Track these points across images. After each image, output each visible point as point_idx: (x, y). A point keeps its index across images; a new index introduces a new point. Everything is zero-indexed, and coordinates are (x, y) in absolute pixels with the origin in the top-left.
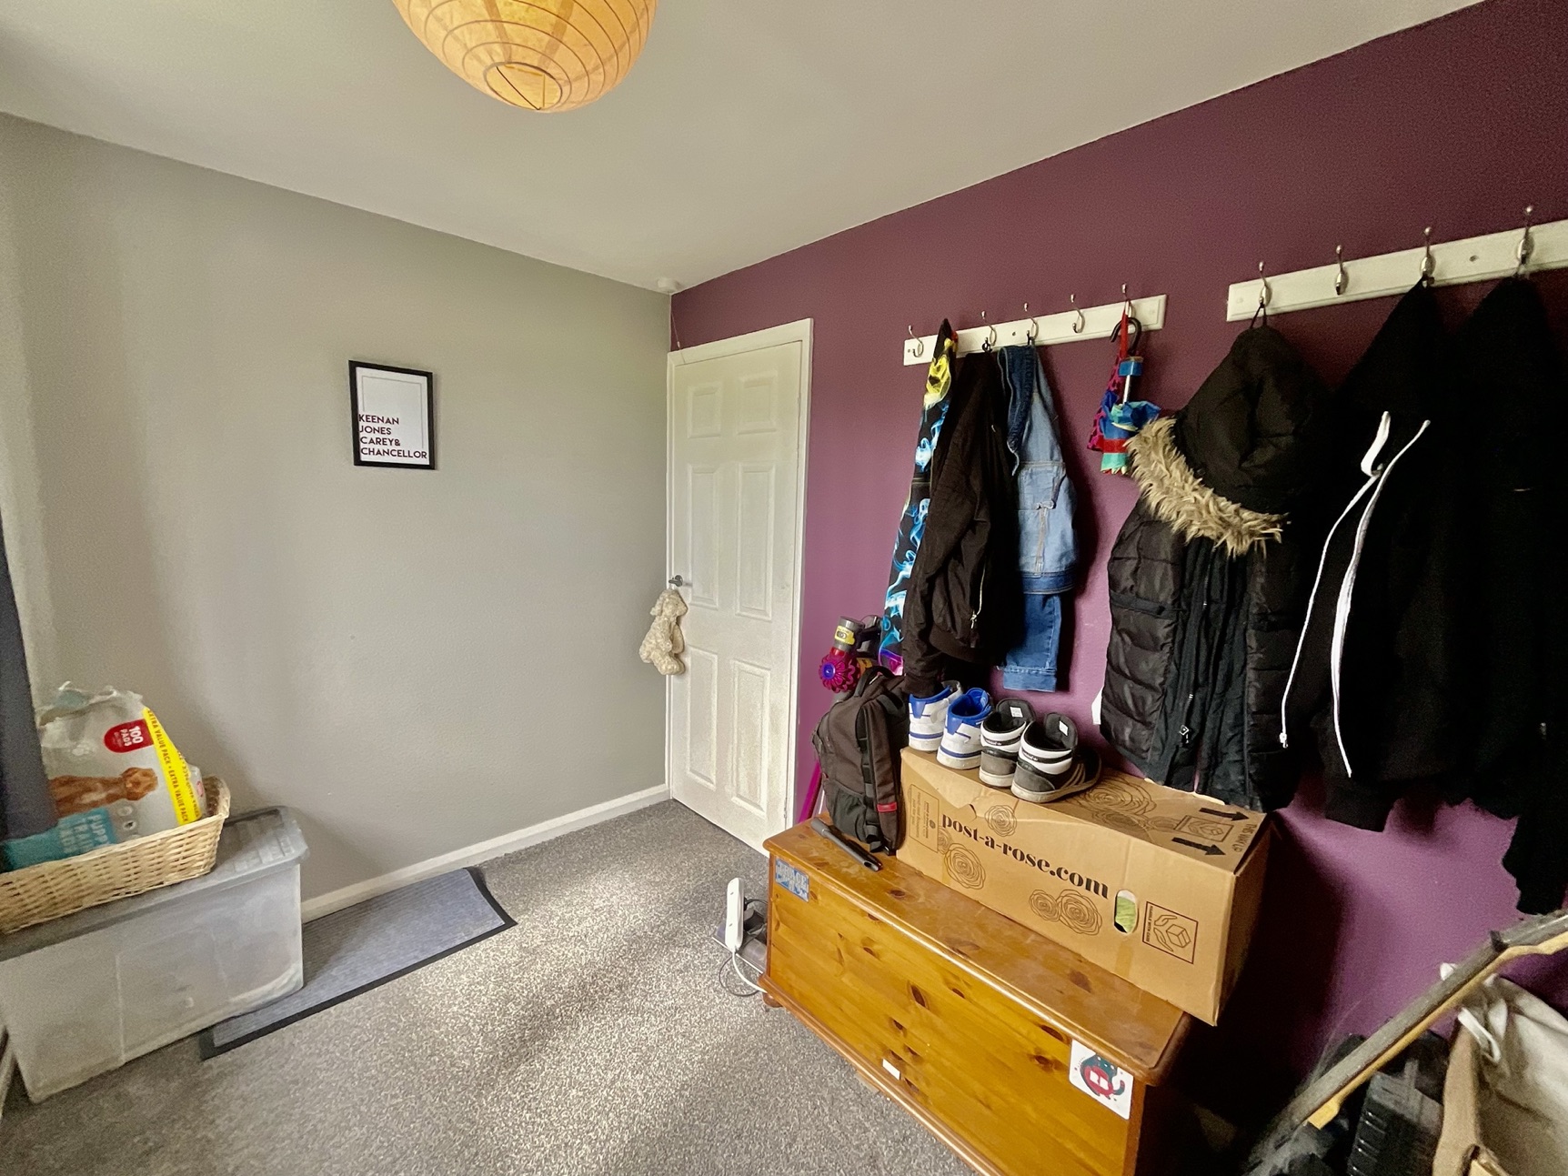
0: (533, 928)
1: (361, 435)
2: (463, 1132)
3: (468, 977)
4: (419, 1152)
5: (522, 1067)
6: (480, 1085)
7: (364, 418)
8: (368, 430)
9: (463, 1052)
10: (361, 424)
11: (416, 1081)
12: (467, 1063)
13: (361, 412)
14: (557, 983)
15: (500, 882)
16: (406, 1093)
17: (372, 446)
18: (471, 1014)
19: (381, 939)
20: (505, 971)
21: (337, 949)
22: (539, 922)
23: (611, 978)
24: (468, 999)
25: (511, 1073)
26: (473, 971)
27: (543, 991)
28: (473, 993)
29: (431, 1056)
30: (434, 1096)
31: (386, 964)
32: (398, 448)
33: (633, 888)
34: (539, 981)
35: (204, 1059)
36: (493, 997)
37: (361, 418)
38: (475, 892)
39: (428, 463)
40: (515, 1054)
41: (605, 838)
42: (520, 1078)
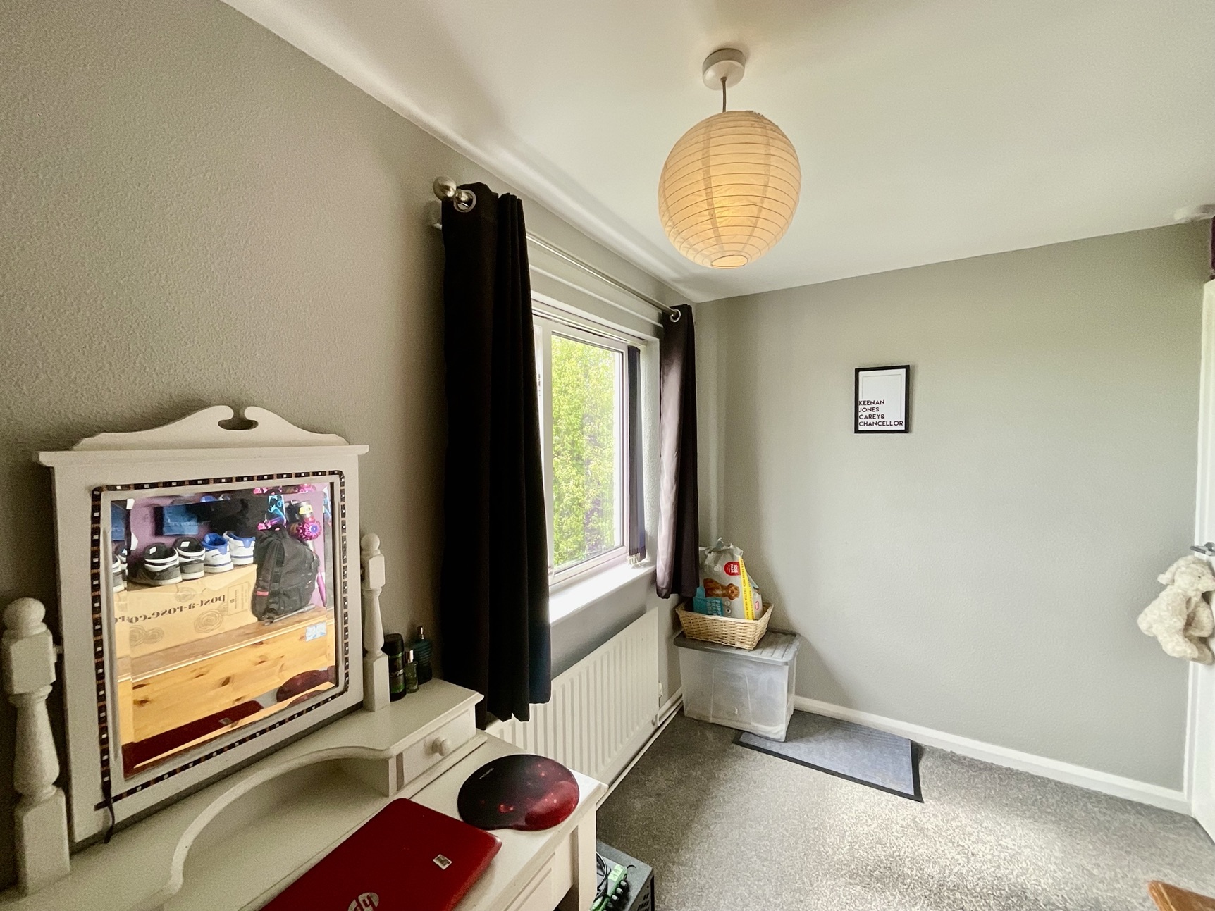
0: (933, 815)
1: (860, 414)
2: (804, 883)
3: (866, 807)
4: (778, 868)
5: (859, 888)
6: (829, 870)
7: (862, 403)
8: (864, 410)
9: (833, 844)
10: (860, 407)
11: (800, 833)
12: (831, 852)
13: (860, 399)
14: (923, 865)
15: (932, 767)
16: (792, 835)
17: (866, 420)
18: (852, 829)
19: (833, 746)
20: (891, 824)
21: (811, 735)
22: (942, 814)
23: (971, 901)
24: (856, 819)
25: (851, 884)
26: (871, 806)
27: (908, 860)
28: (861, 818)
29: (816, 829)
30: (803, 849)
31: (827, 761)
32: (883, 420)
33: (1056, 858)
34: (910, 850)
35: (733, 743)
36: (872, 832)
37: (860, 403)
38: (908, 760)
39: (904, 429)
40: (860, 876)
41: (1062, 798)
42: (853, 892)
